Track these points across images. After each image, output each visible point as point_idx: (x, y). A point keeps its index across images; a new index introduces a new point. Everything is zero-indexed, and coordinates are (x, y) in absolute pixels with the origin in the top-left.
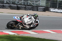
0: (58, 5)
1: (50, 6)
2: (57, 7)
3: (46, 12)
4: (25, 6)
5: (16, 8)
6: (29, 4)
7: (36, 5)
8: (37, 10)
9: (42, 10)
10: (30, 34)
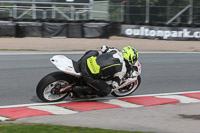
0: (148, 13)
1: (122, 20)
2: (147, 21)
3: (111, 37)
4: (40, 24)
5: (13, 32)
6: (53, 17)
7: (77, 19)
8: (83, 35)
9: (98, 34)
10: (51, 114)
